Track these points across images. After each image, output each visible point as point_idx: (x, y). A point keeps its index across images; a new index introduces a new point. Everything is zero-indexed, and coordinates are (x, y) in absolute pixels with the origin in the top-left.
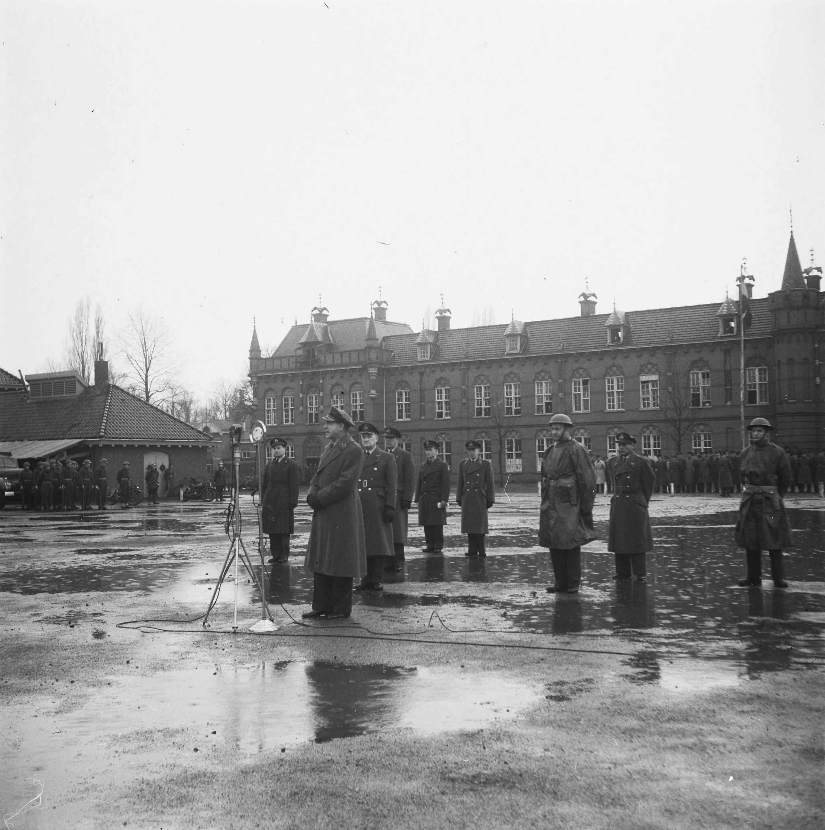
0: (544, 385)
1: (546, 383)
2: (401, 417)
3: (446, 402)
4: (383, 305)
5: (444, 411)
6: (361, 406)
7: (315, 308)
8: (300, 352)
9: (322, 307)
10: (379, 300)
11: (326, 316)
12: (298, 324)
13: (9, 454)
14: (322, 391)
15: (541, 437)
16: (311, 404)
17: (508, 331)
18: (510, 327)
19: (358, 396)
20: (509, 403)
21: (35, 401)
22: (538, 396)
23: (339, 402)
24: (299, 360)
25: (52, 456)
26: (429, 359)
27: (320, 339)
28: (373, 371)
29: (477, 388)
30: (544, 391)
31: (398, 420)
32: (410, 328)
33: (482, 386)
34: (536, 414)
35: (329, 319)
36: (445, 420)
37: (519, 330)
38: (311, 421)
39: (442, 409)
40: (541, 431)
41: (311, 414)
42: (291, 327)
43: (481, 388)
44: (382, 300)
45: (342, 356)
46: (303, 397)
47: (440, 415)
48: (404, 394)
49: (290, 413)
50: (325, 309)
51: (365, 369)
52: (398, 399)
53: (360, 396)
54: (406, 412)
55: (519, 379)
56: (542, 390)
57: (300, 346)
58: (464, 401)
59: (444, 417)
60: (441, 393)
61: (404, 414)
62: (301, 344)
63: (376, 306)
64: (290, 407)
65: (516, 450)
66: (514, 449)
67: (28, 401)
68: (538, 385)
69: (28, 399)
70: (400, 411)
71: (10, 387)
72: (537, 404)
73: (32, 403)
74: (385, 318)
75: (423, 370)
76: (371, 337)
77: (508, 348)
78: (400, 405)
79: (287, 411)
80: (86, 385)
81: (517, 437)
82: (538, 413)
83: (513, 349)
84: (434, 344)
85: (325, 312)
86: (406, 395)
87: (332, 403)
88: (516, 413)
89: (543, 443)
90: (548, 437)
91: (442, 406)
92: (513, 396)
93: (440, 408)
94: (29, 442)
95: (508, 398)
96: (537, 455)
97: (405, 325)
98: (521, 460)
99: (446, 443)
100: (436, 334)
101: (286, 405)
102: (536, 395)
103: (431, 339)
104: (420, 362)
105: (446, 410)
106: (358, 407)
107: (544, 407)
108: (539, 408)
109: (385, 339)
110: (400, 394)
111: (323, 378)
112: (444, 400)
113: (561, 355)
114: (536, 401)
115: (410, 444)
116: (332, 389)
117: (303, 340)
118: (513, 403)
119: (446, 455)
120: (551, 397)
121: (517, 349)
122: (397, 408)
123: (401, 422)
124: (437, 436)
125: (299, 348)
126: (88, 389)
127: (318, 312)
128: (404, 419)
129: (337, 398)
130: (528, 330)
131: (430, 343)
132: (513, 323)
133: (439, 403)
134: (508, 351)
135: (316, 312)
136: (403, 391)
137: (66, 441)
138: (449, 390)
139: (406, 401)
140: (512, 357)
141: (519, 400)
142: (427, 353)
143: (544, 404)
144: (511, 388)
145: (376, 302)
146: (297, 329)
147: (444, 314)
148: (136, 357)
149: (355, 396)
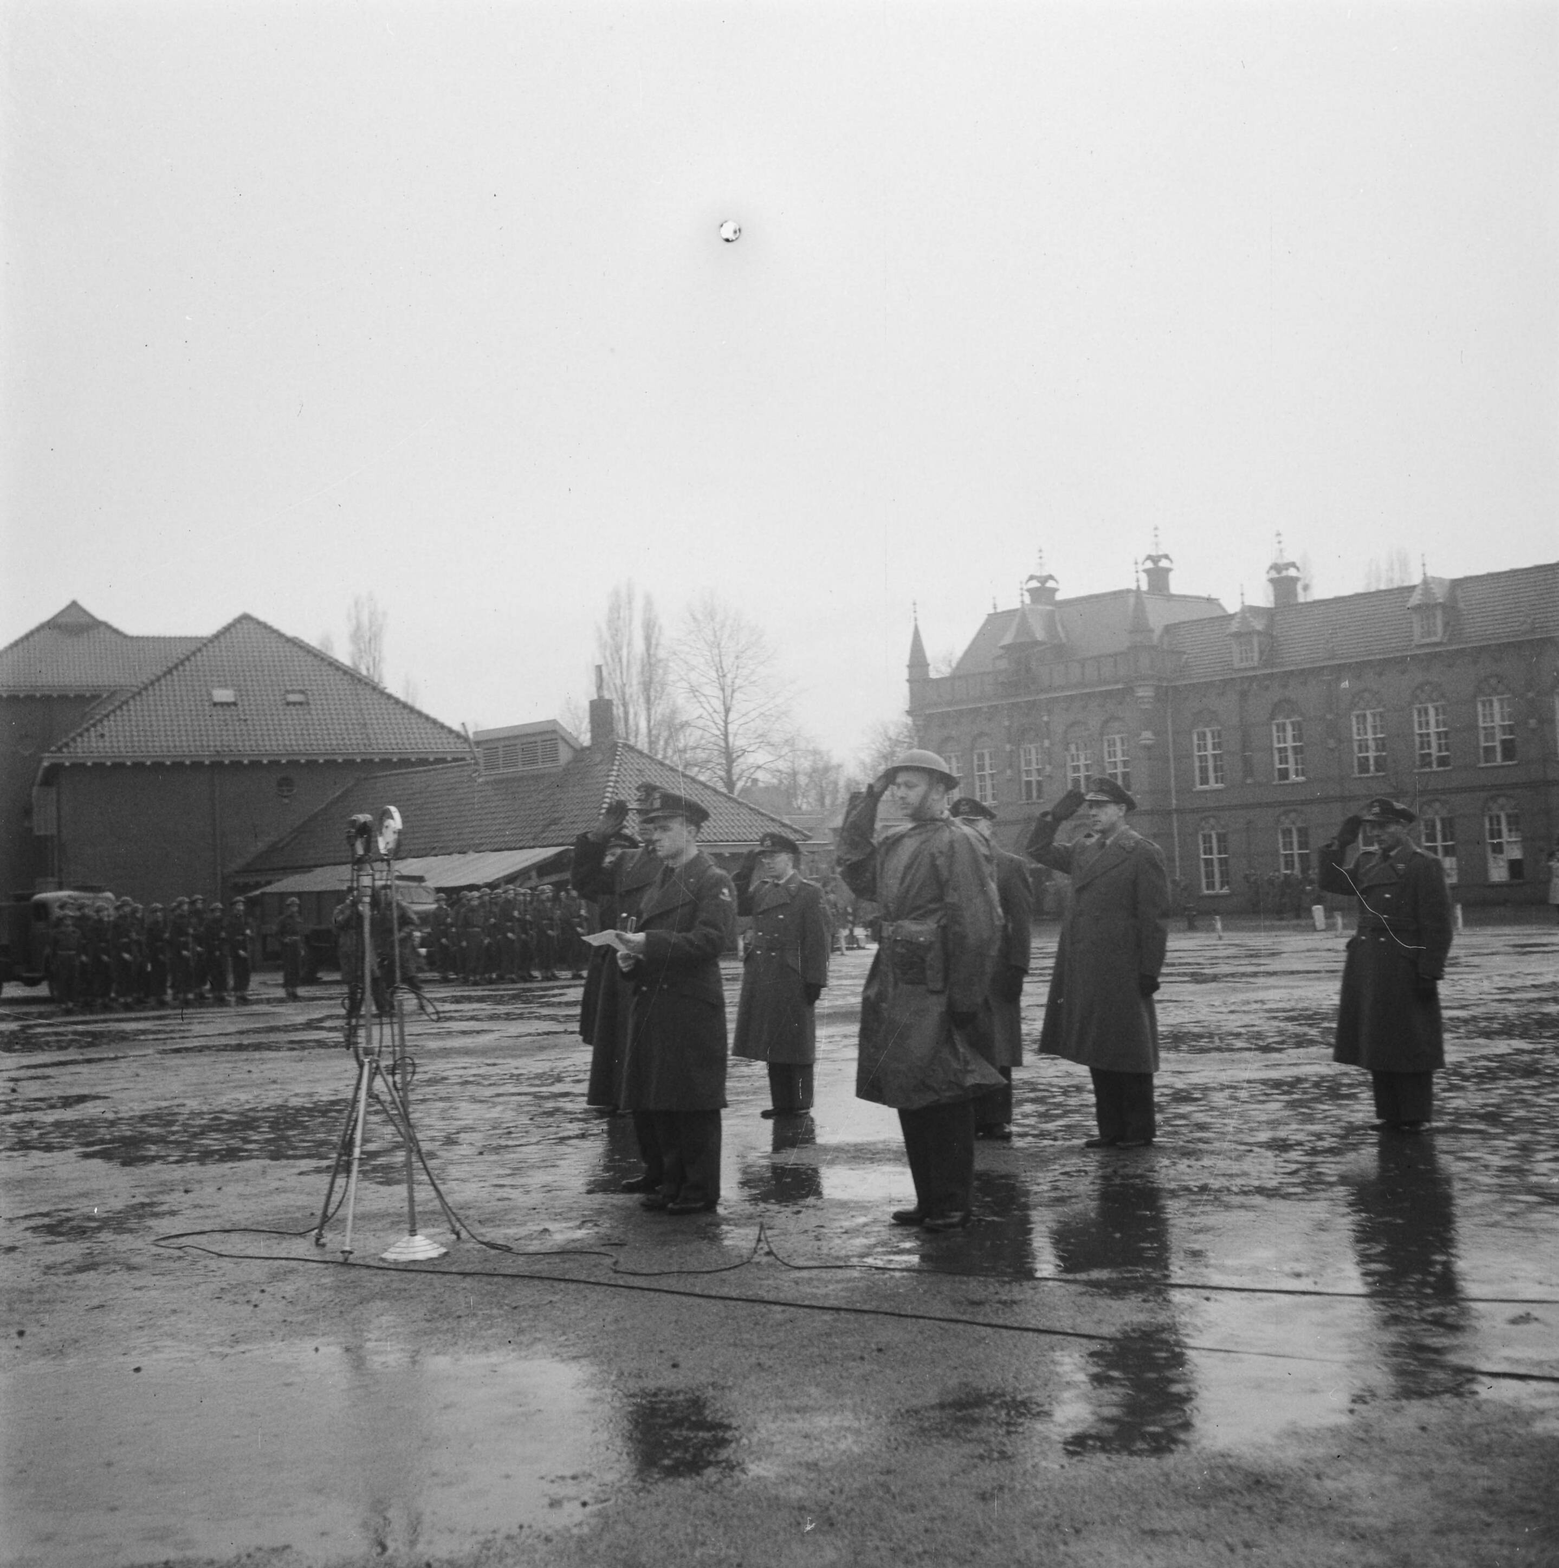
0: (1496, 705)
1: (1501, 700)
2: (1205, 781)
3: (1295, 748)
4: (1164, 563)
5: (1291, 766)
6: (1125, 763)
7: (1032, 578)
8: (1003, 664)
9: (1045, 574)
10: (1154, 553)
11: (1055, 590)
12: (999, 610)
13: (420, 879)
14: (1048, 738)
15: (1495, 812)
16: (1028, 763)
17: (1415, 599)
18: (1418, 591)
19: (1118, 744)
20: (1425, 744)
21: (492, 778)
22: (1485, 728)
23: (1082, 758)
24: (1000, 679)
25: (511, 879)
26: (1256, 664)
27: (1040, 635)
28: (1145, 692)
29: (1358, 717)
30: (1497, 718)
31: (1199, 787)
32: (1220, 605)
33: (1368, 713)
34: (1483, 765)
35: (1059, 596)
36: (1294, 784)
37: (1440, 595)
38: (1029, 796)
39: (1287, 763)
40: (1494, 798)
41: (1029, 783)
42: (985, 617)
43: (1365, 716)
44: (1160, 553)
45: (1083, 666)
46: (1012, 751)
47: (1284, 774)
48: (1209, 735)
49: (988, 783)
50: (1051, 577)
51: (1129, 690)
52: (1199, 745)
53: (1123, 744)
54: (1216, 771)
55: (1443, 696)
56: (1492, 715)
57: (1002, 651)
58: (1332, 743)
59: (1293, 777)
60: (1284, 730)
61: (1211, 775)
62: (1002, 647)
63: (1149, 565)
64: (988, 771)
65: (1445, 840)
66: (1439, 837)
67: (480, 780)
68: (1484, 705)
69: (479, 776)
70: (1204, 770)
71: (456, 756)
72: (1483, 744)
73: (487, 783)
74: (1167, 588)
75: (1246, 686)
76: (1139, 626)
77: (1417, 630)
78: (1203, 759)
79: (982, 778)
80: (578, 747)
81: (1444, 813)
82: (1487, 761)
83: (1429, 634)
84: (1268, 634)
85: (1050, 584)
86: (1213, 737)
87: (1069, 758)
88: (1439, 765)
89: (1499, 823)
90: (1510, 811)
91: (1286, 757)
92: (1433, 729)
93: (1284, 760)
94: (477, 855)
95: (1421, 735)
96: (1489, 849)
97: (1209, 600)
98: (1454, 859)
99: (1299, 830)
100: (1268, 614)
101: (981, 768)
102: (1481, 724)
103: (1259, 625)
104: (1240, 670)
105: (1297, 764)
106: (1120, 765)
107: (1499, 749)
108: (1489, 751)
109: (1168, 629)
110: (1202, 736)
111: (1050, 712)
112: (1290, 743)
113: (1529, 641)
114: (1482, 738)
115: (1225, 835)
116: (1066, 732)
117: (1008, 639)
118: (1434, 744)
119: (1300, 855)
120: (1510, 729)
121: (1435, 634)
122: (1197, 764)
123: (1206, 792)
124: (1279, 816)
125: (1000, 657)
126: (580, 753)
127: (1038, 585)
128: (1213, 785)
129: (1077, 749)
130: (1459, 593)
131: (1259, 633)
132: (1425, 582)
133: (1280, 750)
134: (1417, 639)
135: (1034, 584)
136: (1207, 730)
137: (538, 850)
138: (1299, 723)
139: (1214, 749)
140: (1427, 651)
141: (1446, 738)
142: (1252, 652)
143: (1497, 744)
144: (1427, 713)
145: (1149, 557)
146: (996, 621)
147: (1284, 573)
148: (707, 690)
149: (1112, 744)
